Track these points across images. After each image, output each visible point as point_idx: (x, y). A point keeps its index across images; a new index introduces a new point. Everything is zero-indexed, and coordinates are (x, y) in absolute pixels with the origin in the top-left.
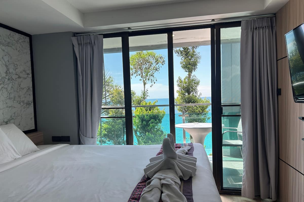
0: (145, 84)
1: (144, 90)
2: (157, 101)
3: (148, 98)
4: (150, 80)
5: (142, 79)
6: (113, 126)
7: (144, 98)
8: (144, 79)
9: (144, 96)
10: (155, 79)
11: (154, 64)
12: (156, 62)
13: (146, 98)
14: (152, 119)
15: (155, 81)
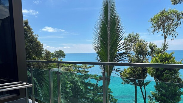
0: (165, 38)
1: (165, 43)
2: (174, 53)
3: (168, 50)
4: (172, 34)
5: (163, 34)
6: (134, 72)
7: (164, 50)
8: (165, 34)
9: (164, 48)
10: (177, 33)
11: (176, 20)
12: (177, 18)
13: (166, 50)
14: (167, 70)
15: (176, 35)
